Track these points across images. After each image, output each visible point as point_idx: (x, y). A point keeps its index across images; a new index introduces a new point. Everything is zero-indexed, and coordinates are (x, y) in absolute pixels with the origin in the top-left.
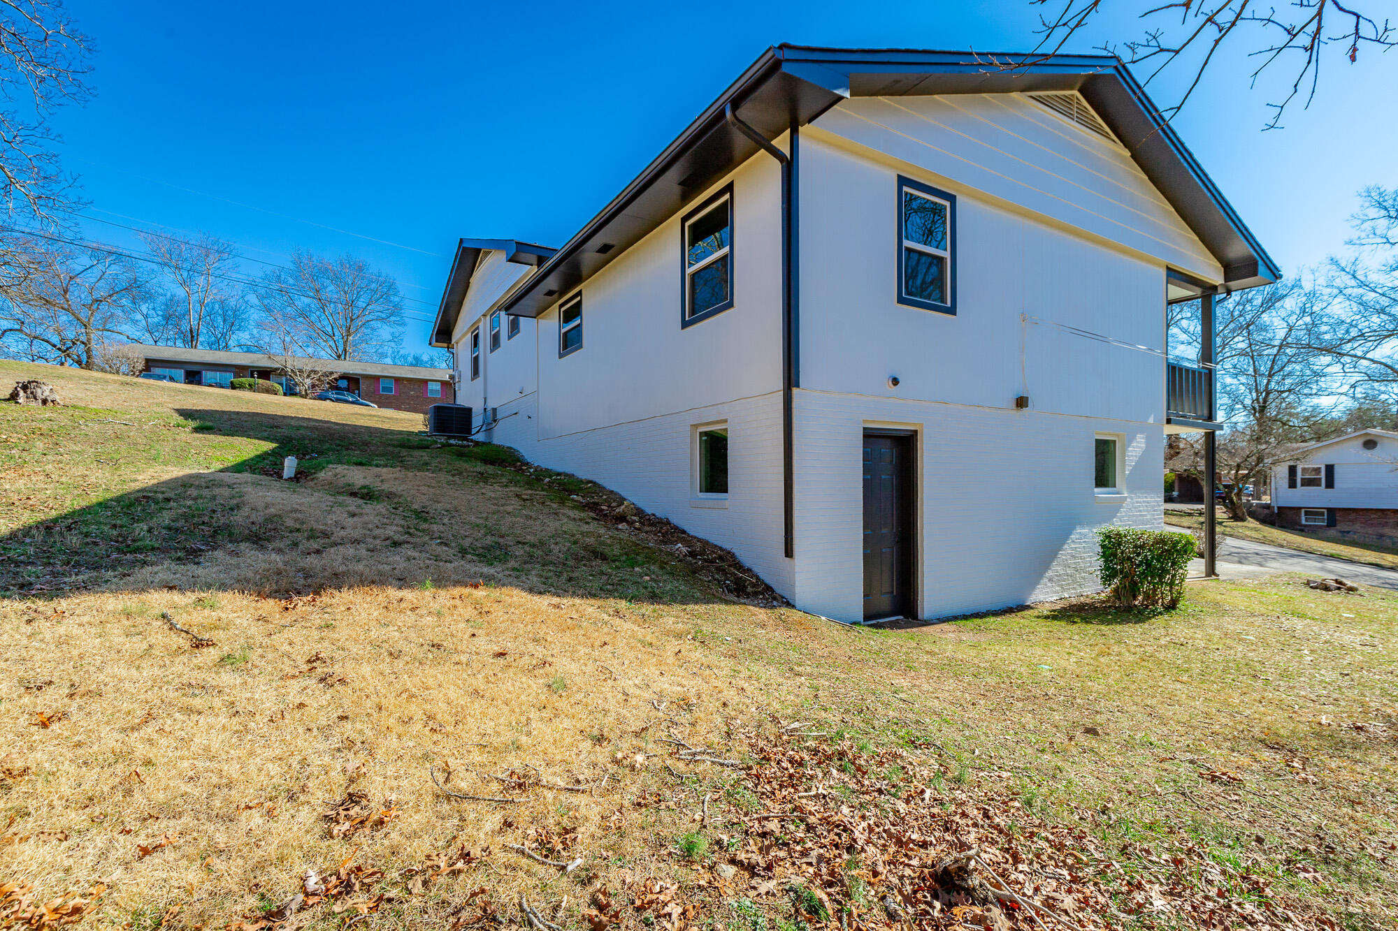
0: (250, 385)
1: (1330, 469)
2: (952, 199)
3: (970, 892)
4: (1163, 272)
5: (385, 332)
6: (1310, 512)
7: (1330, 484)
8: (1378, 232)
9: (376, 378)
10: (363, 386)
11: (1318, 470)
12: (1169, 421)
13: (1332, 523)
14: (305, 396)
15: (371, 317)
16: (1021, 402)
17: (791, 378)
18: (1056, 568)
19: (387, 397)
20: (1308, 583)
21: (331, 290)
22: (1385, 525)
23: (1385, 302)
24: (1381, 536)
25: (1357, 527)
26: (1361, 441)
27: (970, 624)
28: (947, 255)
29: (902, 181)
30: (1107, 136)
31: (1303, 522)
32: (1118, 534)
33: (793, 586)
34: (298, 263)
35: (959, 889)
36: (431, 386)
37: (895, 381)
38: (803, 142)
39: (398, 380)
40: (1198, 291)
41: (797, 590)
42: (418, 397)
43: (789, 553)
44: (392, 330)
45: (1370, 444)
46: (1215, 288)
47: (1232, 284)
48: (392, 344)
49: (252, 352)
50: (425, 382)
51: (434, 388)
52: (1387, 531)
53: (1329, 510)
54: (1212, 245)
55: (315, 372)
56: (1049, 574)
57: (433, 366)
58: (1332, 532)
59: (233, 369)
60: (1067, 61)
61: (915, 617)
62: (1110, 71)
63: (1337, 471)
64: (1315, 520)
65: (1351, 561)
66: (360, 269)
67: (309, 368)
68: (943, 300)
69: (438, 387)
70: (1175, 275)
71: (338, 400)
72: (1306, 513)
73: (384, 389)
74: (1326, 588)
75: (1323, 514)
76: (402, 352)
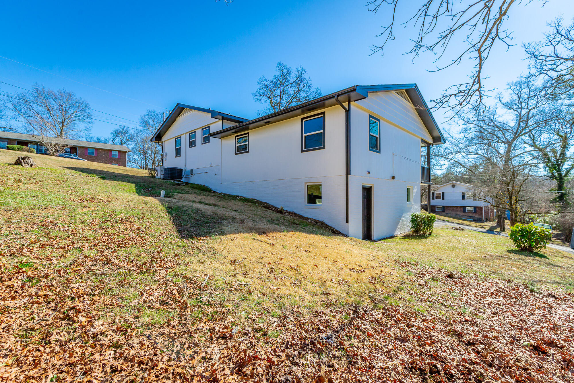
0: (18, 149)
1: (443, 193)
2: (379, 120)
3: (454, 277)
4: (420, 140)
5: (82, 126)
6: (438, 207)
7: (443, 198)
8: (456, 121)
9: (86, 148)
10: (79, 151)
11: (439, 194)
12: (422, 183)
13: (444, 211)
14: (54, 155)
15: (75, 118)
16: (393, 178)
17: (348, 172)
18: (400, 225)
19: (91, 157)
20: (453, 228)
21: (54, 104)
22: (457, 211)
23: (457, 143)
24: (457, 214)
25: (450, 212)
26: (451, 185)
27: (387, 240)
28: (378, 136)
29: (370, 116)
30: (410, 102)
31: (436, 210)
32: (417, 215)
33: (348, 231)
34: (36, 90)
35: (452, 277)
36: (113, 153)
37: (369, 173)
38: (351, 106)
39: (96, 149)
40: (426, 145)
41: (350, 232)
42: (106, 157)
43: (347, 221)
44: (86, 125)
45: (454, 186)
46: (430, 144)
47: (434, 144)
48: (86, 131)
49: (7, 131)
50: (111, 151)
51: (115, 153)
52: (458, 213)
53: (443, 207)
54: (430, 132)
55: (58, 144)
56: (398, 227)
57: (106, 143)
58: (444, 213)
59: (8, 141)
60: (406, 85)
61: (371, 240)
62: (414, 87)
63: (445, 194)
64: (439, 210)
65: (451, 222)
66: (70, 95)
67: (54, 142)
68: (377, 149)
69: (117, 153)
70: (423, 141)
71: (67, 157)
72: (437, 207)
73: (90, 153)
74: (457, 229)
75: (441, 208)
76: (91, 135)
